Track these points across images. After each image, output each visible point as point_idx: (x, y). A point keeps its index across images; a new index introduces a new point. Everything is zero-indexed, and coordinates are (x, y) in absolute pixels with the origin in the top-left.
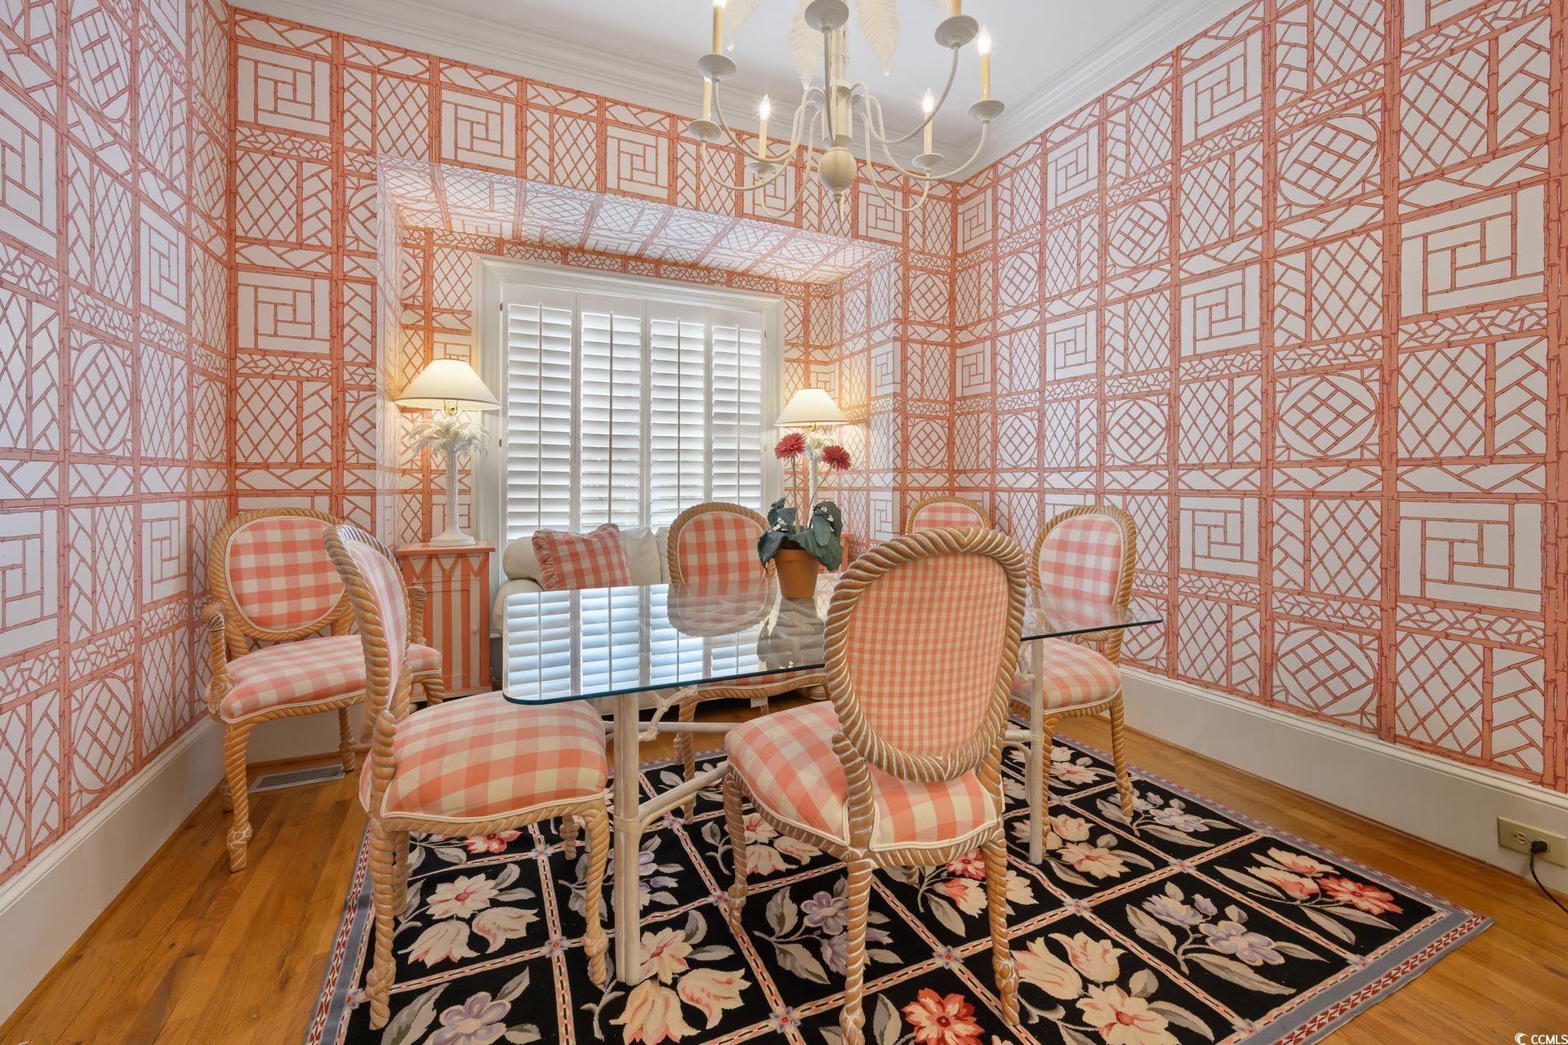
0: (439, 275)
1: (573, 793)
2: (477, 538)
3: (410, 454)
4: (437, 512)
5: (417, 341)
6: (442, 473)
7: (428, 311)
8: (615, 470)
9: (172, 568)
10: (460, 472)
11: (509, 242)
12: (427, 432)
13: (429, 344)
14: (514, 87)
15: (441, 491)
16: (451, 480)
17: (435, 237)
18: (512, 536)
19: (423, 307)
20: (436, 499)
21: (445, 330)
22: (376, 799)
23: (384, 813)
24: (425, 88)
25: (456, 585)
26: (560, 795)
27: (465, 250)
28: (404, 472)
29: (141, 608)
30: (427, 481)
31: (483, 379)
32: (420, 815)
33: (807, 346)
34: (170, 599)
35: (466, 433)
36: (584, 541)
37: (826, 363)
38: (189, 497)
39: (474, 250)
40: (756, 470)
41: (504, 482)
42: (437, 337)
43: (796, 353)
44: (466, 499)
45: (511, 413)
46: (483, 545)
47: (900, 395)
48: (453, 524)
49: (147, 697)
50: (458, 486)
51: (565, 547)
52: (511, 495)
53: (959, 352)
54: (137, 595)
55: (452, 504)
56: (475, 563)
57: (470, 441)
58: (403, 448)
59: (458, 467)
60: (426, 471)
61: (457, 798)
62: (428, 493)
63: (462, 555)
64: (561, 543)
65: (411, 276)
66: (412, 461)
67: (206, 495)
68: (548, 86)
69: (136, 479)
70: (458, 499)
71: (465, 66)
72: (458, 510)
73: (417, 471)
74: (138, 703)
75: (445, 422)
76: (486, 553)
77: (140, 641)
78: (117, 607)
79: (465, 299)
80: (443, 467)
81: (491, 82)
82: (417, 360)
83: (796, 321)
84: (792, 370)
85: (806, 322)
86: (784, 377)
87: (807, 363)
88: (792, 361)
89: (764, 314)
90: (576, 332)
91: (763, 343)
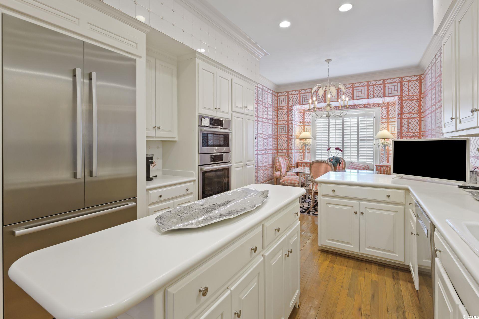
5: (302, 128)
7: (304, 123)
9: (271, 161)
12: (302, 144)
13: (304, 128)
17: (305, 110)
21: (306, 126)
29: (268, 165)
31: (312, 134)
34: (271, 164)
35: (307, 143)
38: (273, 153)
39: (311, 112)
40: (372, 149)
43: (384, 120)
49: (269, 174)
53: (422, 119)
54: (268, 163)
65: (301, 117)
67: (274, 153)
69: (268, 152)
74: (268, 173)
75: (304, 142)
77: (268, 168)
78: (267, 164)
79: (310, 120)
82: (302, 131)
83: (384, 112)
84: (383, 125)
85: (388, 112)
86: (380, 127)
87: (388, 122)
88: (383, 122)
89: (374, 113)
90: (329, 123)
91: (374, 119)
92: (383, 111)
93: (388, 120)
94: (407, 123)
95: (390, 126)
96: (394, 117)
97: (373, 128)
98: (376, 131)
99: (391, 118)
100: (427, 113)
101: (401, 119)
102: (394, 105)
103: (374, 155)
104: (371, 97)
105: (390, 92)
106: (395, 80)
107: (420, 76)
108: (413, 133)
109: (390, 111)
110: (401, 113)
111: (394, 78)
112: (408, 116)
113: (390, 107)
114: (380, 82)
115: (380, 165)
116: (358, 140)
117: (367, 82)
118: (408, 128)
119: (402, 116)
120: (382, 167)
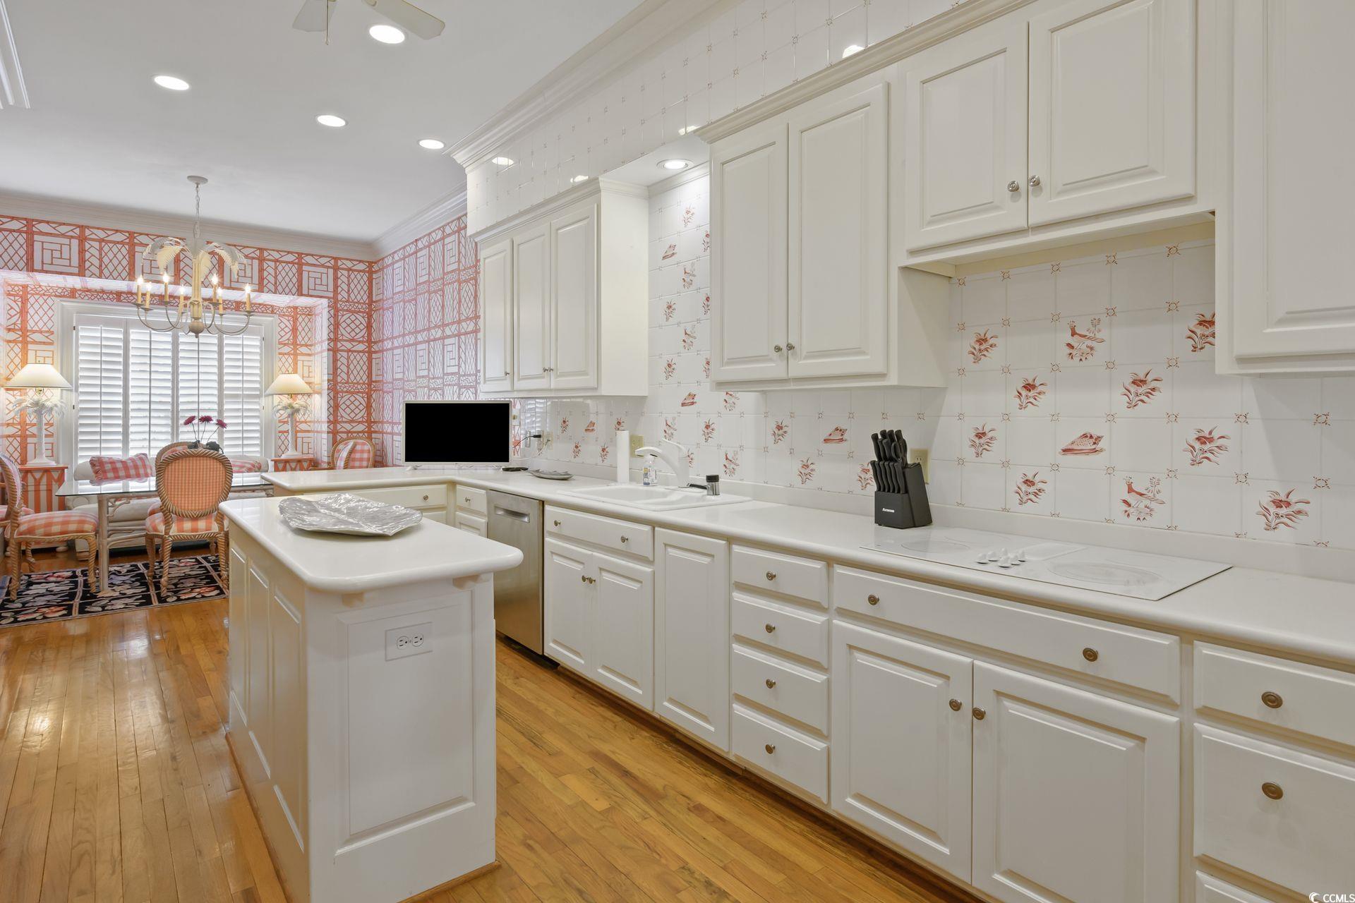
0: (31, 311)
1: (82, 532)
2: (57, 462)
3: (12, 414)
4: (30, 448)
5: (17, 349)
6: (34, 425)
7: (24, 331)
8: (153, 421)
10: (46, 424)
11: (80, 290)
12: (24, 404)
13: (25, 351)
14: (77, 231)
15: (34, 435)
16: (40, 429)
18: (80, 461)
19: (21, 330)
20: (29, 440)
21: (35, 342)
22: (12, 533)
23: (15, 537)
24: (24, 235)
25: (43, 487)
26: (77, 532)
27: (50, 296)
28: (8, 425)
30: (23, 430)
31: (62, 374)
32: (28, 536)
33: (295, 344)
35: (48, 404)
36: (122, 462)
37: (309, 355)
39: (56, 296)
40: (257, 421)
41: (76, 430)
42: (30, 346)
43: (286, 349)
44: (50, 440)
45: (81, 390)
46: (61, 465)
47: (332, 380)
48: (42, 454)
50: (44, 432)
51: (110, 465)
52: (80, 438)
53: (374, 356)
55: (40, 444)
56: (56, 475)
57: (51, 409)
58: (7, 411)
59: (45, 421)
60: (23, 424)
61: (42, 531)
62: (24, 438)
63: (47, 471)
64: (106, 463)
65: (13, 312)
66: (13, 418)
68: (98, 228)
70: (44, 440)
71: (48, 222)
72: (44, 447)
73: (17, 424)
75: (36, 398)
76: (62, 469)
79: (50, 324)
80: (35, 421)
81: (63, 229)
82: (17, 361)
83: (287, 330)
84: (283, 359)
85: (294, 330)
86: (278, 364)
87: (296, 355)
88: (284, 354)
89: (263, 327)
90: (126, 341)
91: (261, 344)
92: (283, 326)
93: (295, 349)
94: (345, 362)
95: (300, 364)
96: (309, 343)
97: (259, 365)
98: (269, 377)
99: (302, 345)
100: (388, 344)
101: (334, 351)
102: (309, 315)
103: (261, 435)
104: (270, 291)
105: (312, 286)
106: (323, 261)
107: (371, 264)
108: (358, 383)
109: (300, 329)
110: (334, 339)
111: (321, 256)
112: (349, 345)
113: (300, 319)
114: (290, 258)
115: (282, 460)
116: (221, 396)
117: (259, 249)
118: (348, 374)
119: (335, 345)
120: (288, 464)
